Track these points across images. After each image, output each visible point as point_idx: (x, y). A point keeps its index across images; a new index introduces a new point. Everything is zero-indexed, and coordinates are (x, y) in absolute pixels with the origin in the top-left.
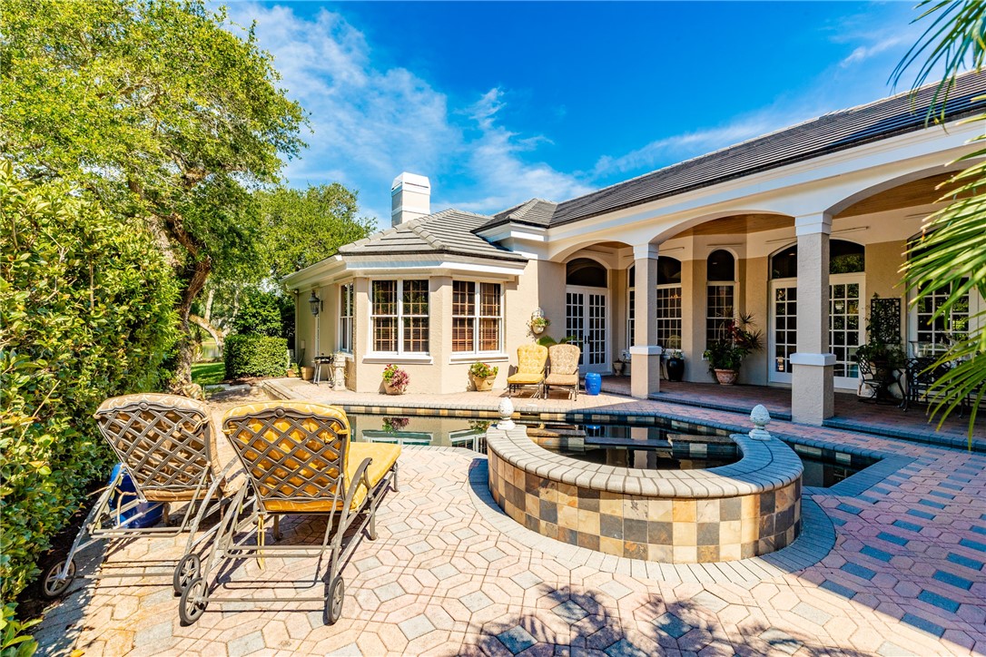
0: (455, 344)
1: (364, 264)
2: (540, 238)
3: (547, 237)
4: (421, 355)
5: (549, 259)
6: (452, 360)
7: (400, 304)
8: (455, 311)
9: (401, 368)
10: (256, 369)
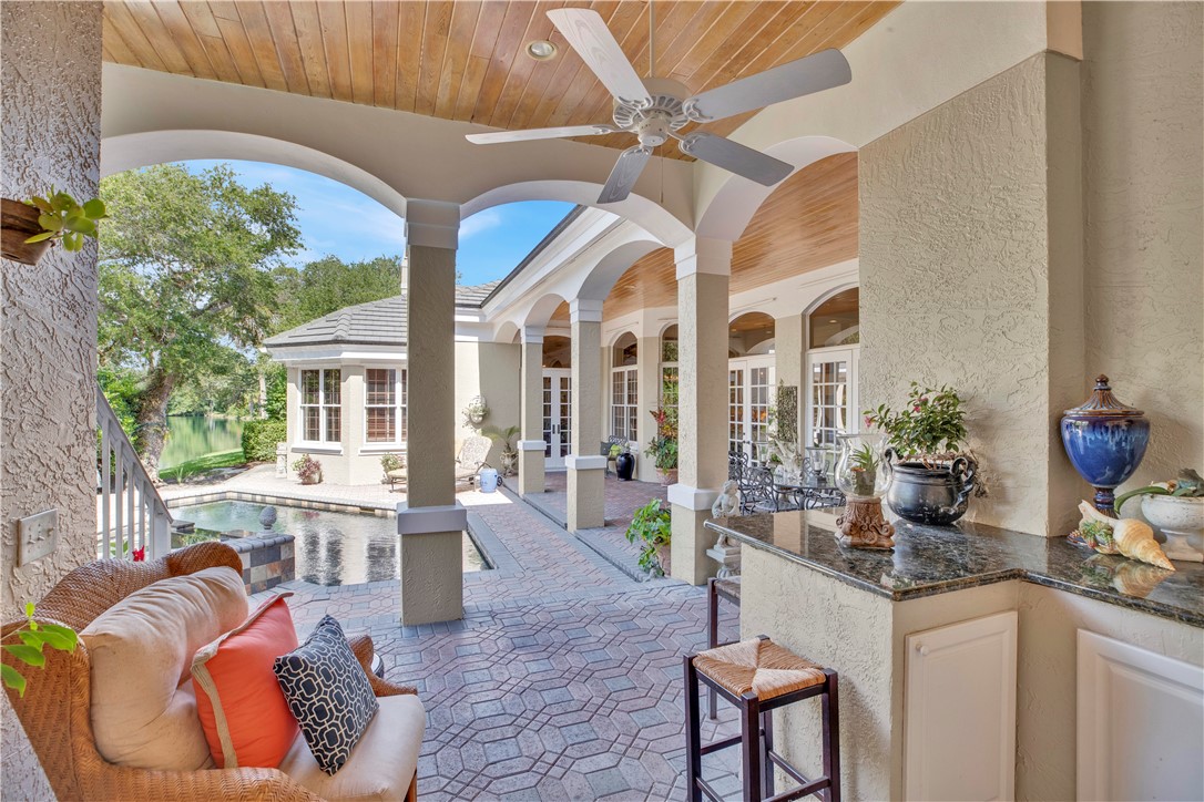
0: (370, 434)
1: (293, 355)
2: (476, 319)
3: (483, 316)
4: (334, 445)
5: (493, 340)
6: (362, 451)
7: (322, 394)
8: (371, 400)
9: (314, 457)
10: (260, 453)
